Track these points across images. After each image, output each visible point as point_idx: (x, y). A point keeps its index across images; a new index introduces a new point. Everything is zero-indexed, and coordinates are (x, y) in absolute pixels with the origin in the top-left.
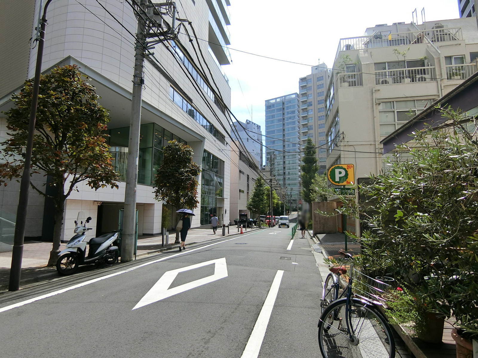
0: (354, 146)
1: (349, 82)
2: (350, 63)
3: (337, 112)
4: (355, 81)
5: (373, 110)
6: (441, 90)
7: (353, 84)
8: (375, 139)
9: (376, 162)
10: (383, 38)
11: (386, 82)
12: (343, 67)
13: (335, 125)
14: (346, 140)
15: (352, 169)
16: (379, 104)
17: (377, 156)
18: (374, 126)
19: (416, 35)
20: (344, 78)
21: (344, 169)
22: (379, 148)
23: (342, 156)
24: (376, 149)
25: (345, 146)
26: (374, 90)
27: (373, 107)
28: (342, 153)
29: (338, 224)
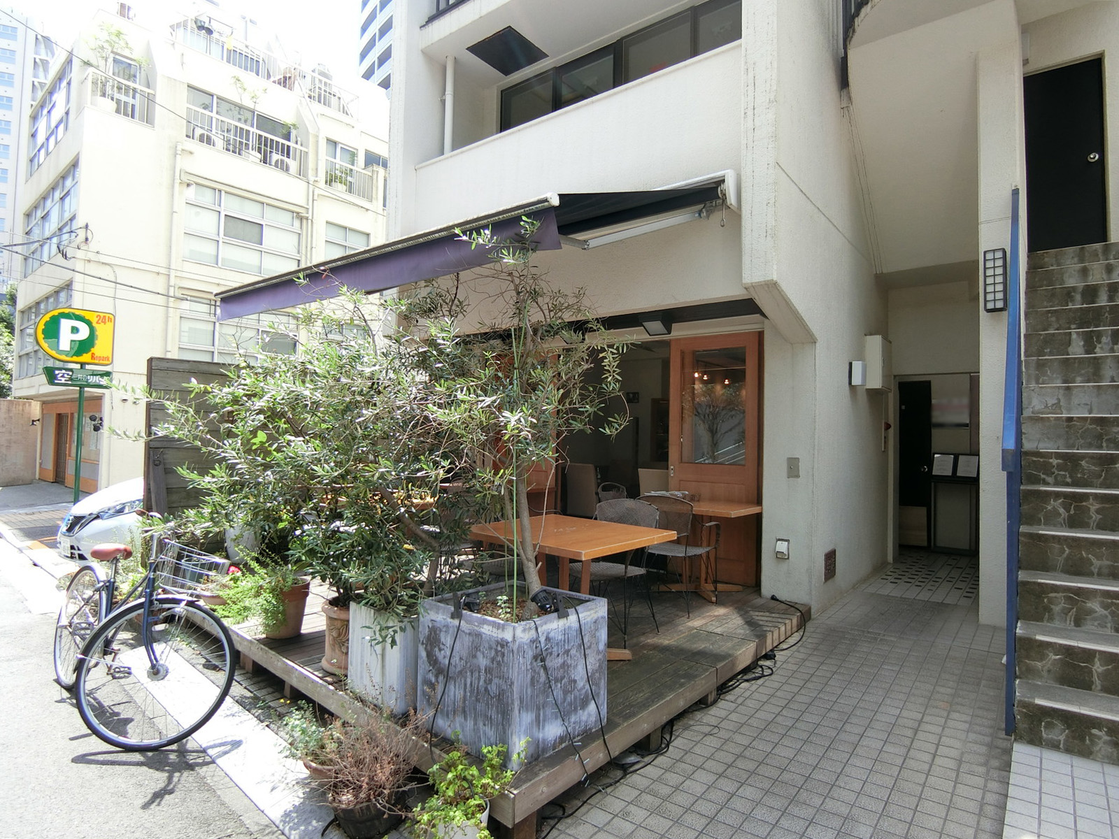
0: (115, 268)
1: (118, 102)
2: (126, 53)
3: (75, 165)
4: (133, 106)
5: (173, 195)
6: (313, 200)
7: (125, 110)
8: (170, 262)
9: (167, 317)
10: (215, 35)
11: (209, 141)
12: (104, 55)
13: (62, 199)
14: (93, 245)
15: (110, 325)
16: (188, 185)
17: (171, 304)
18: (171, 232)
19: (283, 67)
20: (104, 86)
21: (88, 323)
22: (177, 287)
23: (76, 286)
24: (169, 286)
25: (89, 261)
26: (179, 148)
27: (173, 186)
28: (78, 278)
29: (40, 459)
